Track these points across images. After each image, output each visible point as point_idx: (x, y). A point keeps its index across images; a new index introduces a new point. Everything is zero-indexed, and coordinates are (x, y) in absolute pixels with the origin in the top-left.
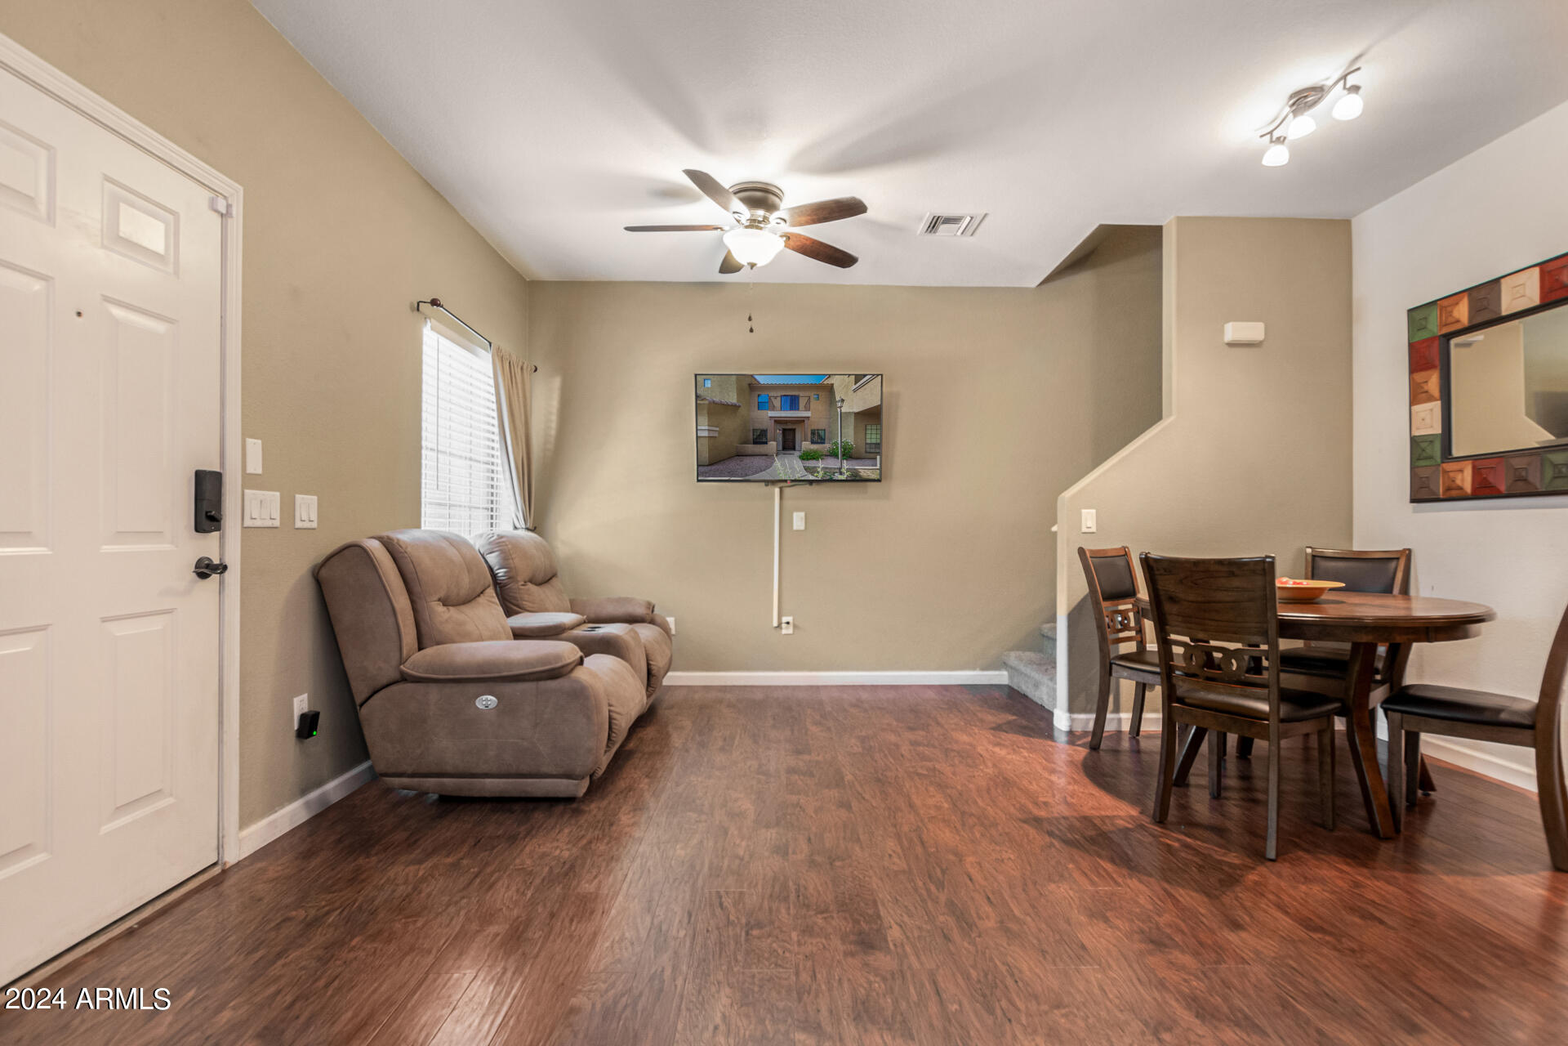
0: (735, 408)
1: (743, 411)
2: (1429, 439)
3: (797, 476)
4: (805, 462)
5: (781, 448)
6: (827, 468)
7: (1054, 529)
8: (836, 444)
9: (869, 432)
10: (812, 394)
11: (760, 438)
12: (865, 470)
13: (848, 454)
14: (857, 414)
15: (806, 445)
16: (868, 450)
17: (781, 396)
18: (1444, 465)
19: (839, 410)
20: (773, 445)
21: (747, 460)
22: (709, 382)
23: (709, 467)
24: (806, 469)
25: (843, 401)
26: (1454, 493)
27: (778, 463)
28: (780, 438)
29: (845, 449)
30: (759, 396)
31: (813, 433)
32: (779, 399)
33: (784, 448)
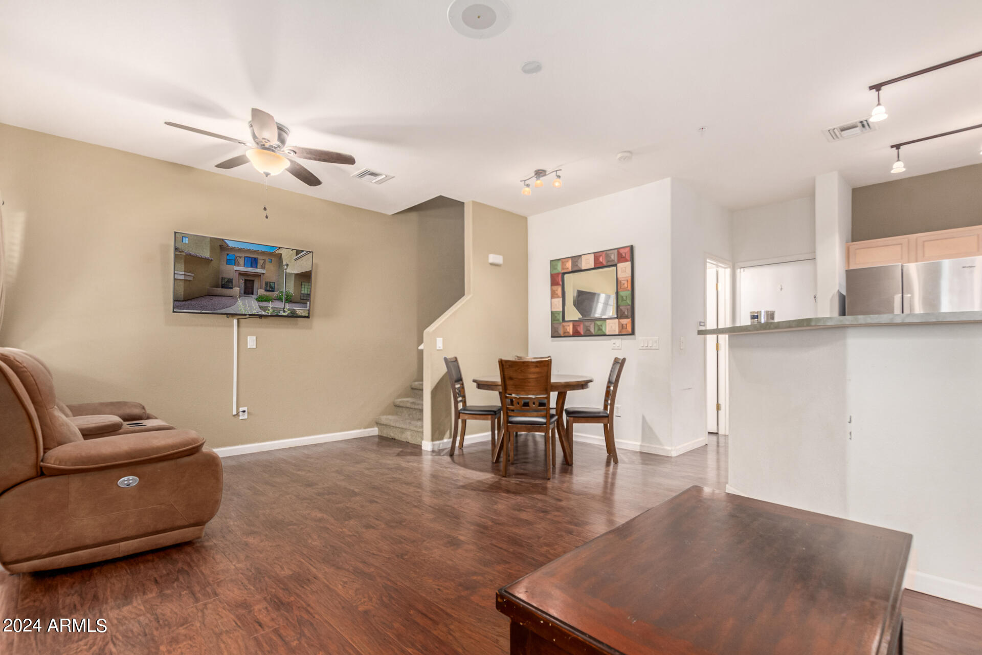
0: (208, 261)
1: (215, 263)
2: (558, 313)
3: (254, 312)
4: (259, 302)
5: (243, 292)
6: (275, 308)
7: (421, 347)
8: (282, 292)
9: (303, 286)
10: (267, 258)
11: (227, 284)
12: (299, 310)
13: (289, 300)
14: (296, 275)
15: (261, 292)
16: (302, 298)
17: (245, 257)
18: (563, 323)
19: (285, 271)
20: (236, 290)
21: (216, 299)
22: (187, 239)
23: (184, 302)
24: (261, 307)
25: (287, 265)
26: (566, 334)
27: (240, 302)
28: (243, 286)
29: (287, 296)
30: (228, 255)
31: (267, 284)
32: (243, 258)
33: (245, 293)
